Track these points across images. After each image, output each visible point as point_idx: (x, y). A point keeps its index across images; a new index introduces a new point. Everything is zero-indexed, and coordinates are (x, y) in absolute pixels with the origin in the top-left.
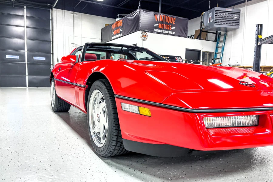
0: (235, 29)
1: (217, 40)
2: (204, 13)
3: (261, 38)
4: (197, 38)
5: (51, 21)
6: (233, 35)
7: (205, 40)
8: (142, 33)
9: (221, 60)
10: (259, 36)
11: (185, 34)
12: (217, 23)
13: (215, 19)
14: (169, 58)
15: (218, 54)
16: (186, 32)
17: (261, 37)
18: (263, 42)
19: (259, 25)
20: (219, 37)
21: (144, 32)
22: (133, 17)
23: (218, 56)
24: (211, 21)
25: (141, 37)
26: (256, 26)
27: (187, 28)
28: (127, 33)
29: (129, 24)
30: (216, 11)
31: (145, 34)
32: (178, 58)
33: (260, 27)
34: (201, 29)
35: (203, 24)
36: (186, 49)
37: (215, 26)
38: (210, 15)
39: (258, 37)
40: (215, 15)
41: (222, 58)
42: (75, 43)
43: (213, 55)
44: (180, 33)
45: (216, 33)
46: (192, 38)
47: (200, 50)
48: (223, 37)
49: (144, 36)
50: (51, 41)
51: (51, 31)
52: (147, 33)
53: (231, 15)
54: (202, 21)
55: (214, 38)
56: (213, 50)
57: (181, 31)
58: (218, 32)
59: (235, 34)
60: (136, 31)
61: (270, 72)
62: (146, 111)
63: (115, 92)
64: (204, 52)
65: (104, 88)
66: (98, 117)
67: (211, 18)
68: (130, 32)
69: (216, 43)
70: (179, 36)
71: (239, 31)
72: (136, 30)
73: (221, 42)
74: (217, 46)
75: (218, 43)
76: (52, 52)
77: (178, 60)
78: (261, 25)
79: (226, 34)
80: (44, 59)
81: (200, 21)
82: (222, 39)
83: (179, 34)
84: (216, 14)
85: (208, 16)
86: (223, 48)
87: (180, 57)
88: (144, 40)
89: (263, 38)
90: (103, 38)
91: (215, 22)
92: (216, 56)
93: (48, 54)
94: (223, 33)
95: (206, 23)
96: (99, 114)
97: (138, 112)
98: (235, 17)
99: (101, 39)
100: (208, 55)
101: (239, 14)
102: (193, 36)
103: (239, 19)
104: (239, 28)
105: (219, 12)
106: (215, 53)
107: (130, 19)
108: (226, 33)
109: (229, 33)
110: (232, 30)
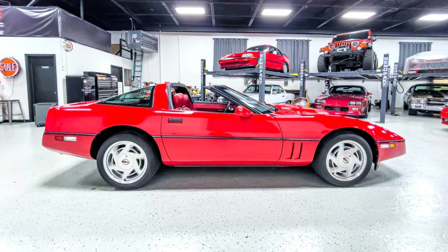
0: (151, 53)
1: (132, 58)
2: (127, 31)
4: (117, 54)
9: (141, 78)
10: (205, 68)
12: (143, 45)
13: (142, 41)
14: (105, 76)
15: (137, 72)
20: (135, 57)
21: (67, 41)
24: (137, 42)
25: (64, 47)
27: (110, 42)
31: (68, 43)
36: (111, 65)
43: (130, 72)
45: (131, 52)
47: (122, 68)
48: (140, 57)
49: (69, 46)
52: (71, 41)
53: (152, 40)
55: (129, 56)
56: (132, 68)
58: (134, 51)
62: (393, 146)
64: (125, 70)
67: (136, 38)
69: (132, 61)
70: (105, 51)
71: (155, 54)
73: (138, 61)
74: (135, 64)
75: (135, 62)
77: (114, 79)
78: (205, 60)
84: (141, 36)
86: (141, 67)
92: (134, 74)
94: (139, 53)
96: (348, 157)
97: (389, 147)
100: (127, 73)
101: (157, 41)
103: (157, 45)
105: (144, 36)
106: (133, 71)
108: (142, 54)
109: (145, 55)
110: (148, 52)
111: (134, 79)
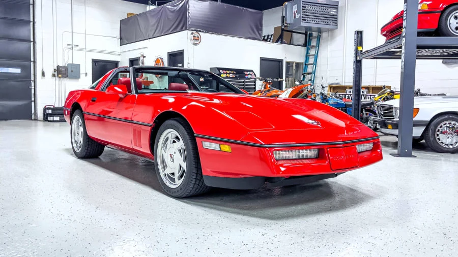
0: (332, 30)
1: (306, 44)
2: (286, 3)
3: (361, 51)
4: (277, 42)
5: (31, 7)
6: (329, 38)
7: (290, 44)
8: (192, 34)
9: (313, 75)
10: (358, 47)
11: (258, 35)
12: (305, 20)
13: (302, 15)
14: (235, 72)
15: (309, 66)
16: (260, 32)
17: (361, 49)
18: (364, 56)
19: (358, 32)
20: (310, 41)
21: (195, 32)
22: (177, 8)
23: (310, 70)
24: (297, 17)
25: (191, 40)
26: (355, 34)
27: (261, 25)
28: (168, 31)
29: (170, 17)
30: (304, 3)
31: (196, 35)
32: (248, 73)
33: (359, 35)
34: (283, 27)
35: (286, 20)
36: (261, 58)
37: (303, 24)
38: (295, 8)
39: (357, 49)
40: (303, 9)
41: (314, 72)
42: (74, 44)
43: (301, 67)
44: (251, 34)
45: (306, 34)
46: (269, 41)
47: (283, 60)
48: (316, 39)
49: (196, 38)
50: (32, 40)
51: (32, 24)
52: (200, 33)
53: (325, 10)
54: (284, 15)
55: (302, 41)
56: (301, 60)
57: (253, 30)
58: (308, 32)
59: (332, 37)
60: (182, 30)
61: (379, 95)
62: (226, 148)
63: (195, 132)
64: (288, 63)
65: (181, 127)
66: (172, 158)
67: (297, 11)
68: (172, 30)
69: (306, 48)
70: (250, 38)
71: (337, 31)
72: (182, 28)
73: (313, 47)
74: (307, 53)
75: (308, 49)
76: (32, 59)
77: (249, 76)
78: (361, 32)
79: (320, 36)
80: (18, 71)
81: (282, 15)
82: (314, 43)
83: (250, 36)
84: (303, 7)
85: (292, 8)
86: (316, 56)
87: (252, 71)
88: (195, 44)
89: (363, 51)
90: (123, 36)
91: (303, 19)
92: (306, 69)
93: (26, 63)
94: (315, 34)
95: (289, 20)
96: (173, 153)
97: (219, 149)
98: (331, 13)
99: (119, 37)
100: (294, 68)
101: (337, 8)
102: (272, 35)
103: (337, 16)
104: (337, 28)
105: (308, 5)
106: (304, 64)
107: (172, 10)
108: (320, 34)
109: (324, 35)
110: (328, 30)
111: (304, 77)
